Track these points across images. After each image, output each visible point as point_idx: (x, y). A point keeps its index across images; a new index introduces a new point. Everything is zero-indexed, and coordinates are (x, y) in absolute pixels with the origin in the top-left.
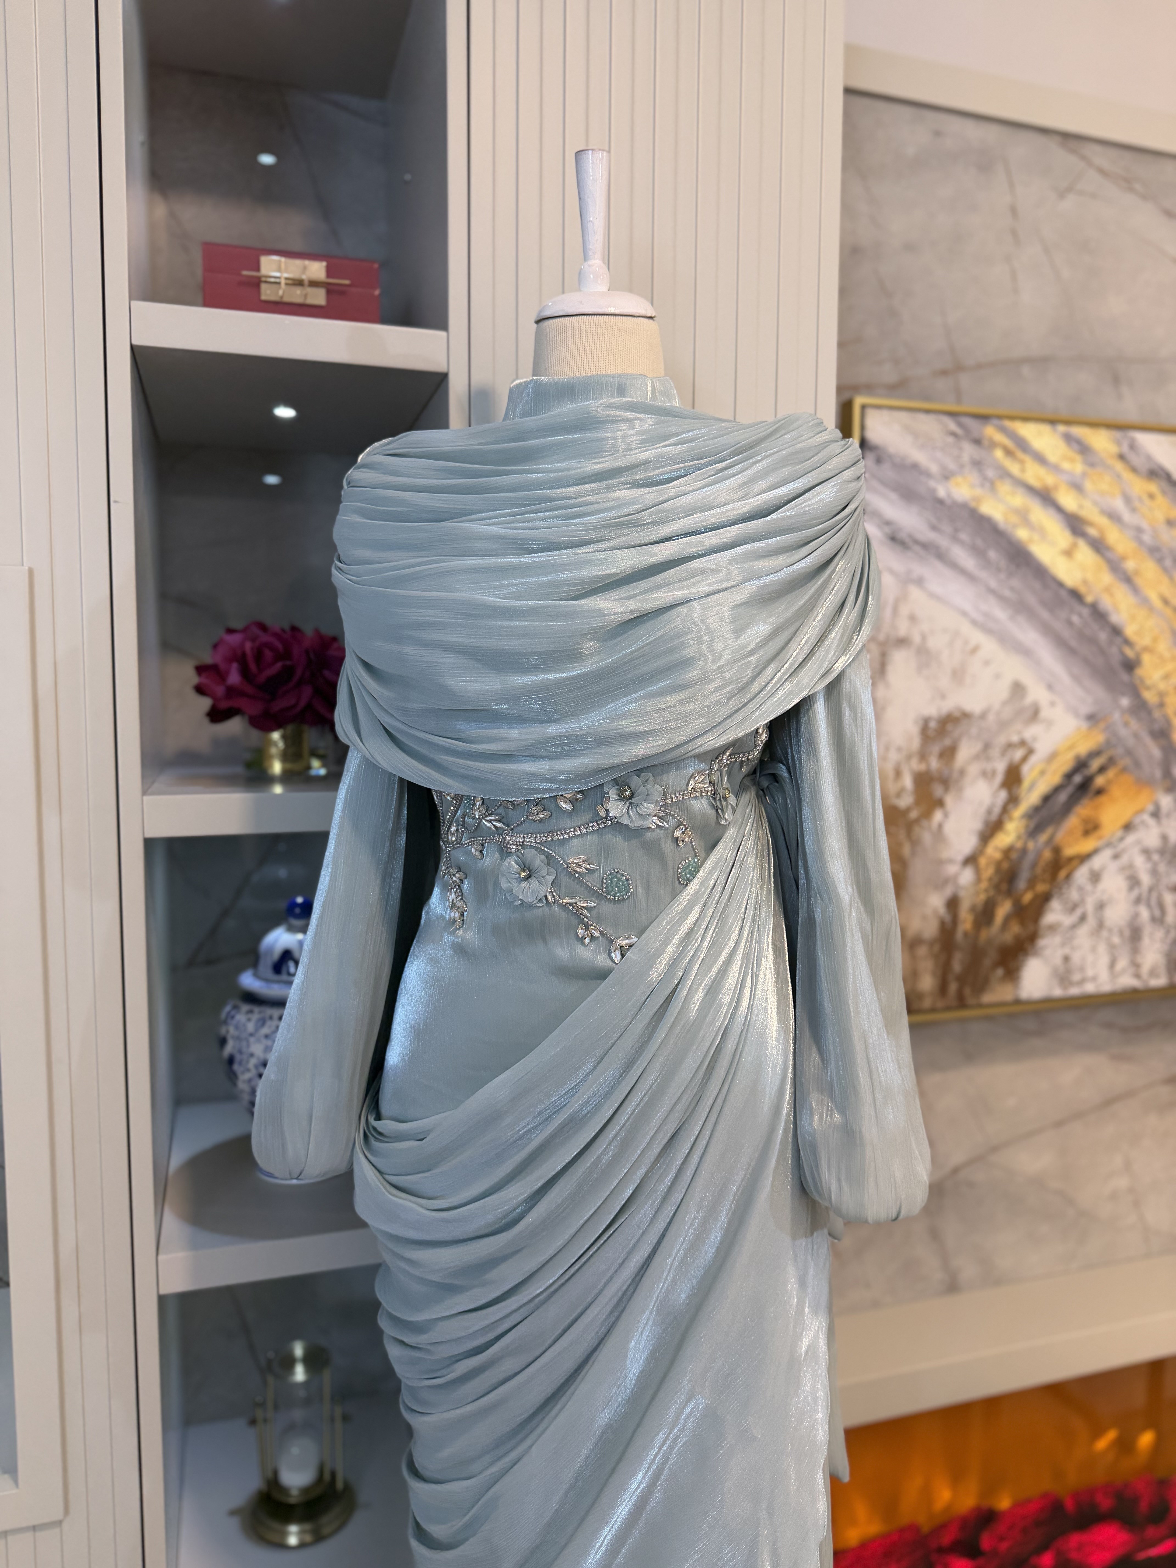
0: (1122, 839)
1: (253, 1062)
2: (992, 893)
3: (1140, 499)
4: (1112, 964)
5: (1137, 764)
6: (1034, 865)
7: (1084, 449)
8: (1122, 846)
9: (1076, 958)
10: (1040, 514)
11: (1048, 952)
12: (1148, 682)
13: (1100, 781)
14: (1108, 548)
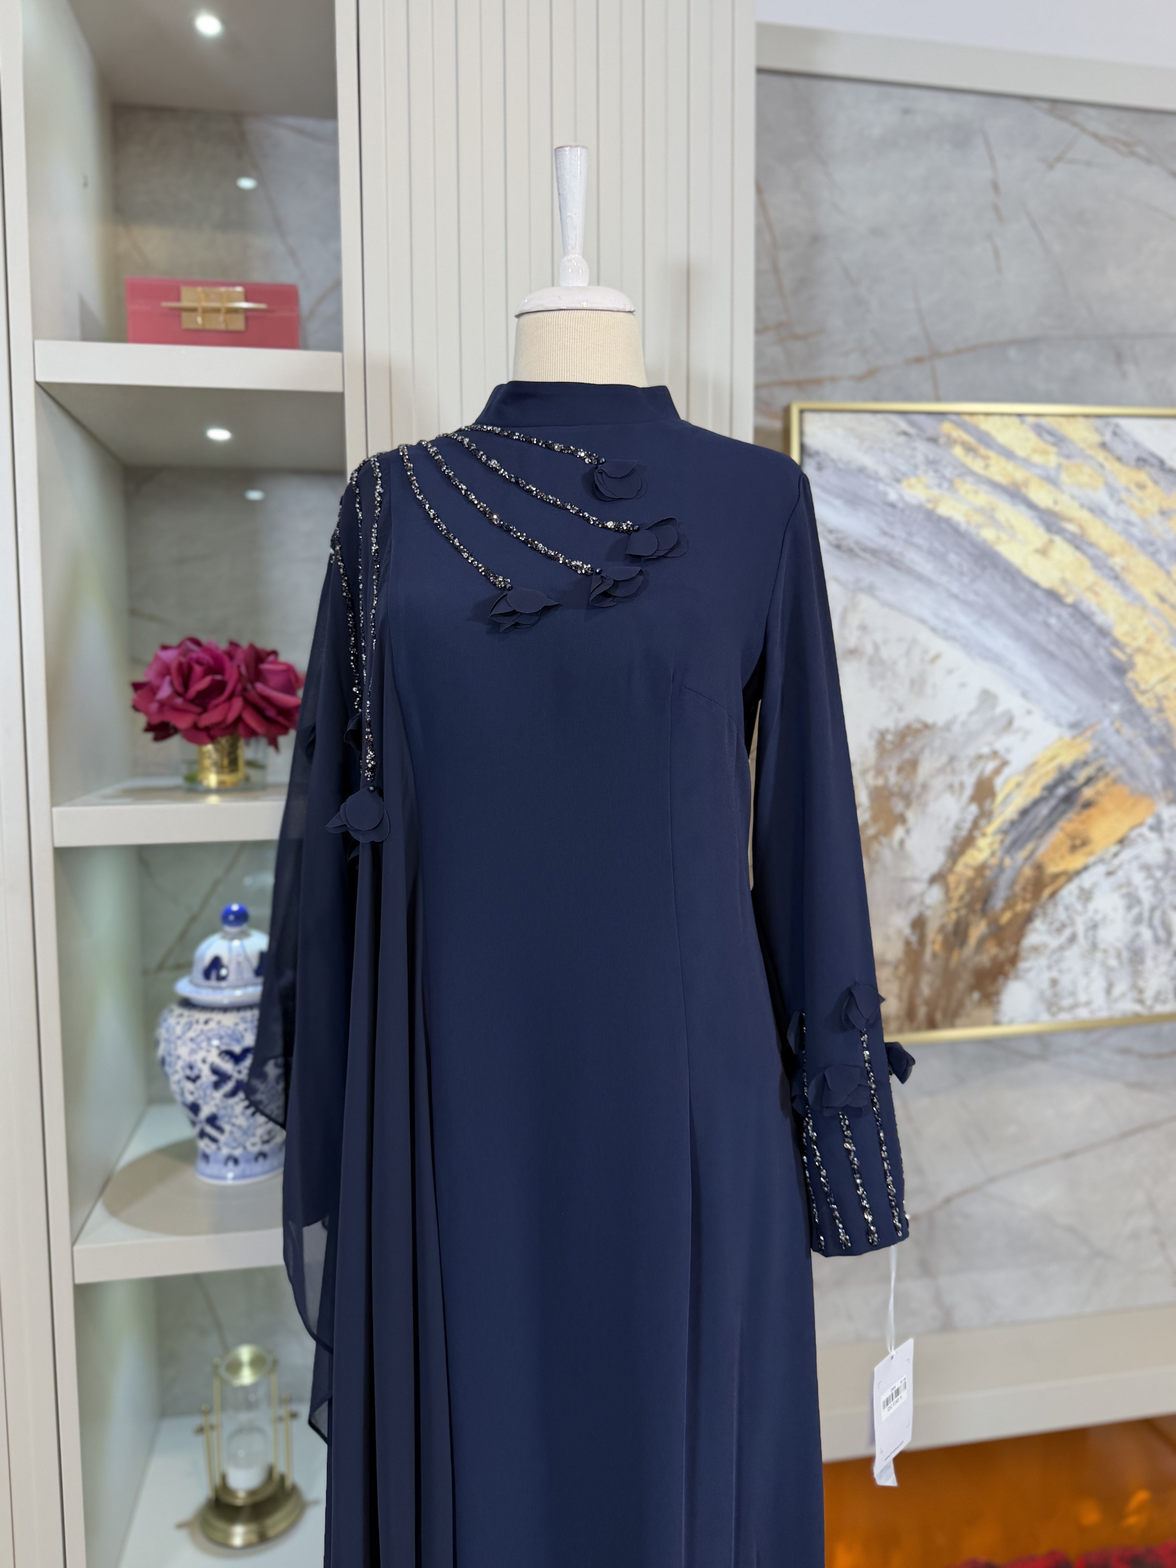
0: (1116, 855)
1: (180, 1064)
2: (963, 912)
3: (1128, 490)
4: (1109, 990)
5: (1133, 774)
6: (1013, 883)
7: (1058, 440)
8: (1116, 862)
9: (1065, 981)
10: (1006, 511)
11: (1031, 975)
12: (1143, 686)
13: (1088, 793)
14: (1091, 545)
